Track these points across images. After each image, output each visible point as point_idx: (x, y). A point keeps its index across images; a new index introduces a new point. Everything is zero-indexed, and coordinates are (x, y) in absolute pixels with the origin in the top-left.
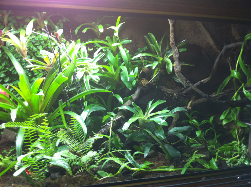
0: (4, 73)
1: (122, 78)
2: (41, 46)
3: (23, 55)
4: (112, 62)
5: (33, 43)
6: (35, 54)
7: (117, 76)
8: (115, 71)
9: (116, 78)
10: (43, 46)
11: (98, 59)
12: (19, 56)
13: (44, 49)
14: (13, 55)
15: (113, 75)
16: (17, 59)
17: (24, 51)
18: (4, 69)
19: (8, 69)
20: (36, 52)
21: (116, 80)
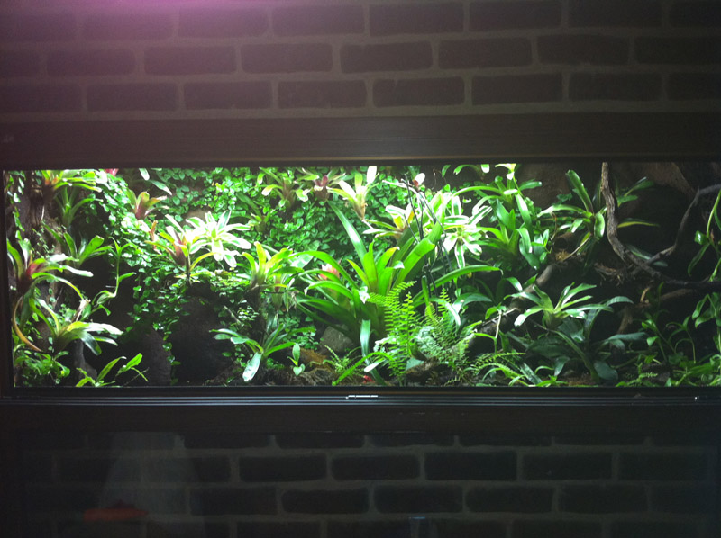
0: (328, 243)
1: (522, 250)
2: (385, 199)
3: (360, 214)
4: (504, 221)
5: (373, 194)
6: (376, 211)
7: (513, 245)
8: (509, 236)
9: (512, 250)
10: (388, 197)
11: (480, 217)
12: (353, 216)
13: (390, 203)
14: (344, 213)
15: (505, 245)
16: (350, 219)
17: (362, 208)
18: (328, 237)
19: (333, 236)
20: (378, 208)
21: (511, 254)
